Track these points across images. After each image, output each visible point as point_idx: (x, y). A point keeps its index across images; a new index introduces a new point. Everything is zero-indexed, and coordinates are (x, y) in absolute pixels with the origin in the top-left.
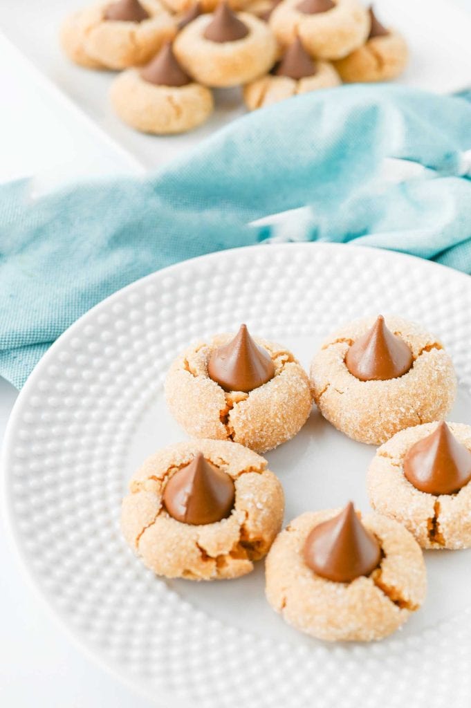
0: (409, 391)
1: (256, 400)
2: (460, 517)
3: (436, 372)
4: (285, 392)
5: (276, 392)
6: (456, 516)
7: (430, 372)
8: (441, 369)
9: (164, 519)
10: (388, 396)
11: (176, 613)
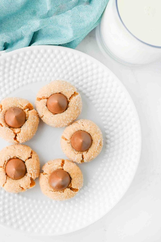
0: (68, 116)
1: (23, 132)
2: (90, 158)
3: (76, 107)
4: (31, 125)
5: (29, 127)
6: (89, 158)
7: (74, 107)
8: (77, 105)
9: (9, 180)
10: (63, 119)
11: (19, 200)
